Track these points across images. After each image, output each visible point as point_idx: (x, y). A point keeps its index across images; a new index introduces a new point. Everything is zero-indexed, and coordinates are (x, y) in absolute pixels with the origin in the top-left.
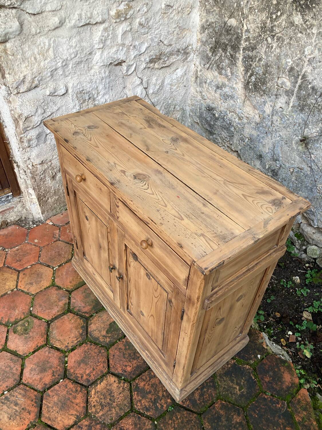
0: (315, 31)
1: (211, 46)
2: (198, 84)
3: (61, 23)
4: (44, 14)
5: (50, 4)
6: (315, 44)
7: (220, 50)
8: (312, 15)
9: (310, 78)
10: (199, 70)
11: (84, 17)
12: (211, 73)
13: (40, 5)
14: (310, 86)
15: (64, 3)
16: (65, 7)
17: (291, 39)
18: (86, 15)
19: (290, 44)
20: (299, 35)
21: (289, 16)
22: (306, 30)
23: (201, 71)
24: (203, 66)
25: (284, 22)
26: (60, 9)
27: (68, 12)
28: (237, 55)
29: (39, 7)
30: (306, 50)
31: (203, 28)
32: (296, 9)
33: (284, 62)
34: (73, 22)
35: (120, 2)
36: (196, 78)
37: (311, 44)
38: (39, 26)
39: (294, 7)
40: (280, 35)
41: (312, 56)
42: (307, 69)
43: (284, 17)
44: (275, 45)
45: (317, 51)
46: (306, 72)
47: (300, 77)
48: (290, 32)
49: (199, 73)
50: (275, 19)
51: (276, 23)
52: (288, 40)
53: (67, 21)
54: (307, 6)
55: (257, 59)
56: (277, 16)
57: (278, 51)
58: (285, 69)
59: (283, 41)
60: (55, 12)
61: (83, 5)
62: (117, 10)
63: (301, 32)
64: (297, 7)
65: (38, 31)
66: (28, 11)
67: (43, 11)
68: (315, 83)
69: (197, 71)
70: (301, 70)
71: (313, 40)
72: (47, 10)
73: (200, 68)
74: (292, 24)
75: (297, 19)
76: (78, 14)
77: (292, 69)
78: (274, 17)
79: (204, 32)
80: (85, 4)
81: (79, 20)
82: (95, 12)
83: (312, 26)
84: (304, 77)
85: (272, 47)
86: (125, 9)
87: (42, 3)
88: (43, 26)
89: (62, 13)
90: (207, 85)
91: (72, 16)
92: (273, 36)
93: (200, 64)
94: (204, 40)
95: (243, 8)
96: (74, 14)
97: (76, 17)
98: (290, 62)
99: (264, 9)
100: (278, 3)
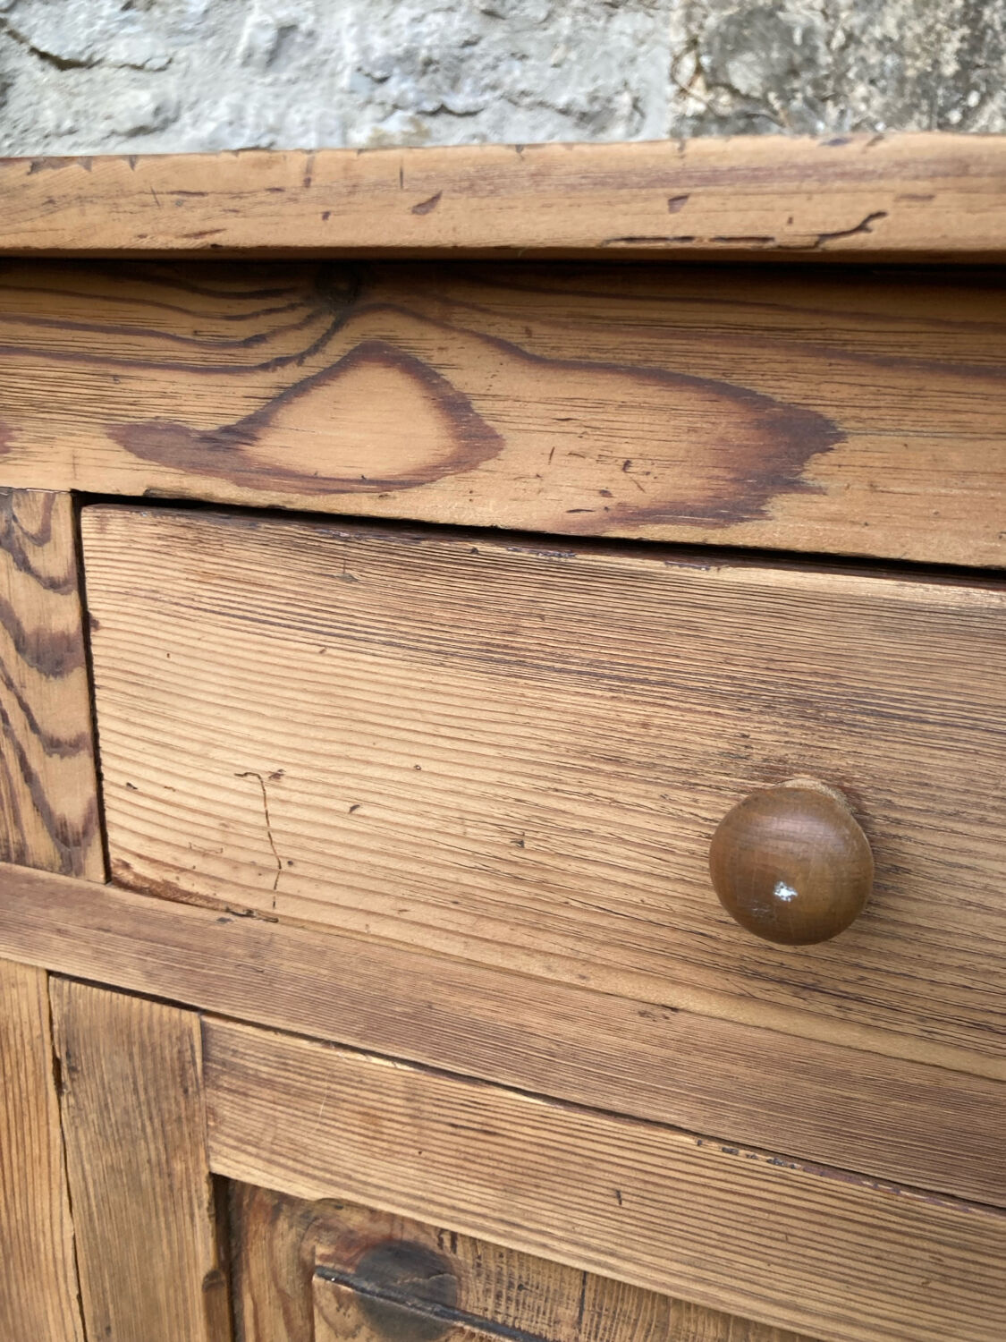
3: (161, 117)
4: (99, 74)
5: (126, 40)
11: (250, 120)
13: (87, 31)
15: (182, 54)
16: (183, 65)
18: (259, 114)
26: (161, 69)
27: (194, 90)
29: (83, 37)
34: (210, 127)
35: (388, 108)
38: (74, 109)
43: (996, 104)
50: (962, 122)
53: (186, 117)
56: (966, 112)
60: (140, 75)
61: (251, 83)
62: (375, 130)
65: (67, 124)
66: (35, 42)
67: (97, 58)
72: (112, 58)
76: (229, 105)
78: (956, 116)
80: (259, 80)
81: (231, 123)
82: (295, 117)
86: (404, 133)
87: (97, 28)
88: (91, 111)
89: (170, 86)
91: (205, 104)
96: (215, 103)
97: (222, 112)
99: (910, 109)
100: (966, 66)
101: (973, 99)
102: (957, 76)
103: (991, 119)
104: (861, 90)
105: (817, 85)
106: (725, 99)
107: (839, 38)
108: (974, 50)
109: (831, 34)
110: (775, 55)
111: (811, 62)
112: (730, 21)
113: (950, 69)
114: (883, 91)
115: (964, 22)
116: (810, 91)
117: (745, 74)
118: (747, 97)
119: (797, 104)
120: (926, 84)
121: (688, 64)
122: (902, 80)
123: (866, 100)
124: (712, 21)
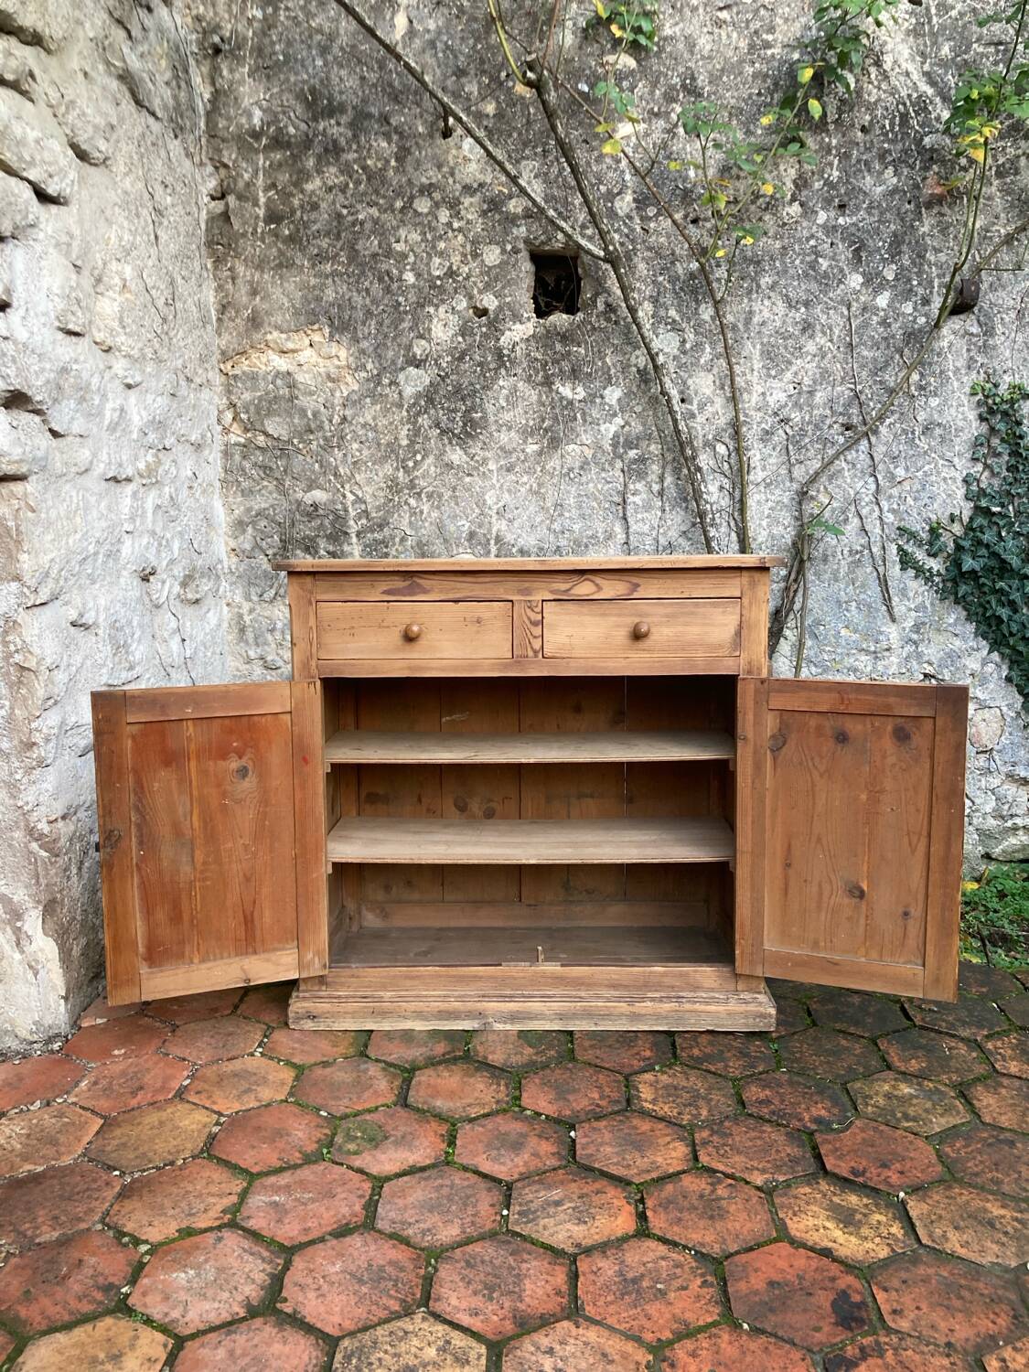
0: (492, 466)
1: (270, 552)
2: (251, 641)
6: (498, 485)
7: (298, 552)
8: (480, 445)
9: (509, 538)
10: (245, 611)
12: (282, 607)
14: (514, 550)
17: (454, 489)
19: (456, 497)
20: (468, 479)
21: (438, 458)
22: (477, 468)
23: (251, 611)
24: (255, 598)
25: (433, 468)
28: (346, 548)
30: (487, 497)
31: (240, 525)
32: (450, 443)
33: (452, 528)
36: (242, 630)
37: (493, 487)
39: (446, 441)
40: (430, 489)
41: (501, 504)
42: (499, 526)
43: (431, 459)
44: (426, 508)
45: (506, 495)
46: (499, 530)
47: (492, 542)
48: (450, 478)
49: (247, 619)
50: (414, 468)
51: (416, 473)
52: (450, 493)
54: (469, 435)
55: (397, 540)
56: (416, 463)
57: (435, 514)
58: (459, 538)
59: (440, 496)
63: (469, 475)
64: (450, 439)
68: (521, 542)
69: (241, 616)
70: (490, 531)
71: (494, 481)
73: (246, 606)
74: (450, 466)
75: (456, 456)
76: (106, 456)
77: (472, 535)
78: (411, 464)
79: (244, 531)
81: (107, 466)
83: (485, 461)
84: (498, 539)
85: (422, 512)
90: (278, 636)
92: (419, 494)
93: (248, 598)
94: (247, 546)
95: (336, 467)
97: (104, 458)
98: (465, 526)
99: (385, 458)
100: (412, 443)
101: (419, 457)
102: (408, 446)
103: (429, 466)
104: (355, 446)
105: (325, 439)
106: (262, 438)
107: (336, 419)
108: (415, 435)
109: (332, 416)
110: (296, 421)
111: (321, 428)
112: (260, 399)
113: (405, 442)
114: (369, 448)
115: (408, 422)
116: (322, 442)
117: (275, 426)
118: (278, 439)
119: (314, 446)
120: (392, 448)
121: (229, 416)
122: (379, 444)
123: (360, 451)
124: (247, 396)
